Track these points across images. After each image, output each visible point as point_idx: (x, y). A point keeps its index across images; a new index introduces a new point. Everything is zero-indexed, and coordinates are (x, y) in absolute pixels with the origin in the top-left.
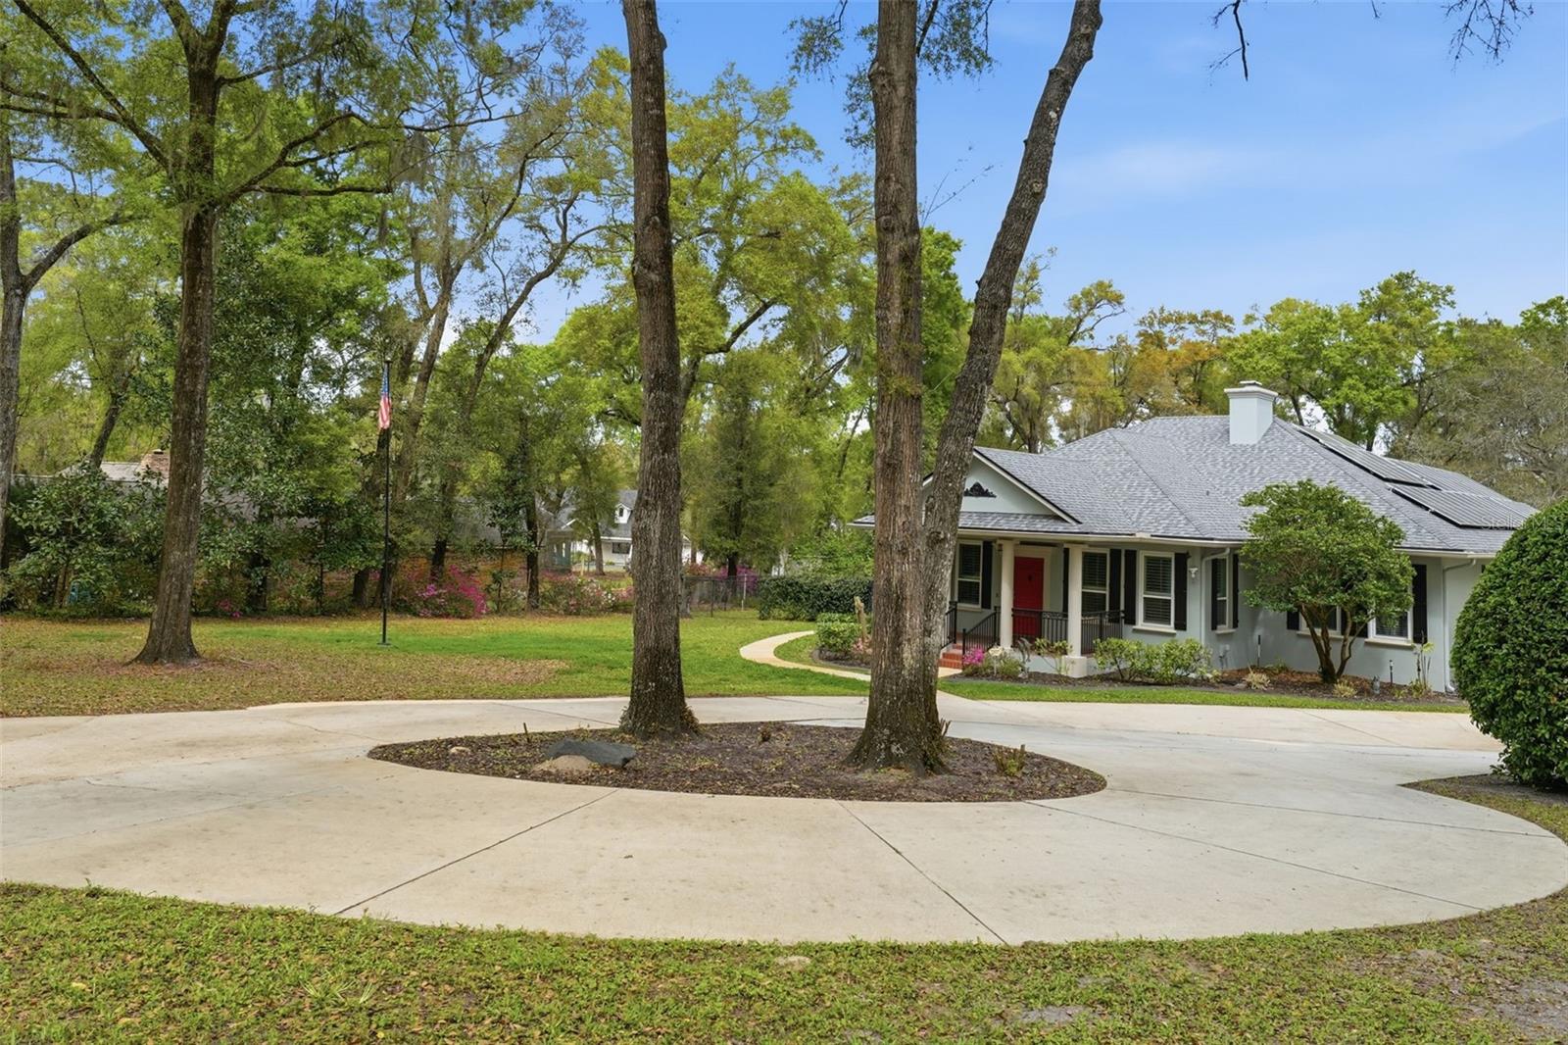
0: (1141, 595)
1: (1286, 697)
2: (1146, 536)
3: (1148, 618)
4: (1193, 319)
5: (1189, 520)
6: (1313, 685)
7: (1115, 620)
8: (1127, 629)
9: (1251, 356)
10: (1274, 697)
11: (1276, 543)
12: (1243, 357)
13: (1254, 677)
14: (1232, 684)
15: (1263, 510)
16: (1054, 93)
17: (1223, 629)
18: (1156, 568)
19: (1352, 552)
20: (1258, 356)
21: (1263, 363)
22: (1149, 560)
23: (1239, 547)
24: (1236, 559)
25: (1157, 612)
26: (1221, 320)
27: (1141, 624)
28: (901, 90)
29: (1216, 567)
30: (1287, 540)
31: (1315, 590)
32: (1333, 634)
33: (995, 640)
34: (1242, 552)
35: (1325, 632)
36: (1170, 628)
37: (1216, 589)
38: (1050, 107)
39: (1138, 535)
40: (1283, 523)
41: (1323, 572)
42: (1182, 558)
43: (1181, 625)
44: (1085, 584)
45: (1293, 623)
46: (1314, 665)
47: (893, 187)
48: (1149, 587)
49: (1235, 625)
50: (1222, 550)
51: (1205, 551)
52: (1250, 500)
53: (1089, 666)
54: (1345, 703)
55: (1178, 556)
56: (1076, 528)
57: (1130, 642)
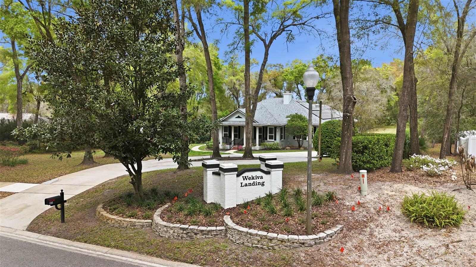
0: (268, 135)
1: (293, 151)
2: (269, 124)
3: (269, 139)
4: (275, 66)
5: (277, 121)
6: (297, 148)
7: (264, 139)
8: (266, 141)
9: (287, 75)
10: (291, 151)
11: (291, 125)
12: (286, 76)
13: (287, 148)
14: (284, 149)
15: (289, 119)
16: (263, 67)
17: (282, 140)
18: (271, 130)
19: (304, 126)
20: (289, 76)
21: (290, 77)
22: (269, 128)
23: (285, 125)
24: (285, 127)
25: (271, 137)
26: (281, 66)
27: (268, 140)
28: (248, 77)
29: (281, 129)
30: (293, 124)
31: (298, 132)
32: (300, 139)
33: (243, 145)
34: (286, 126)
35: (299, 139)
36: (273, 140)
37: (281, 133)
38: (262, 70)
39: (268, 124)
40: (293, 121)
41: (299, 129)
42: (276, 127)
43: (275, 140)
44: (259, 133)
45: (294, 138)
46: (297, 145)
47: (248, 90)
48: (269, 133)
49: (284, 139)
50: (282, 126)
51: (279, 126)
52: (287, 117)
53: (260, 148)
54: (302, 151)
55: (275, 127)
56: (258, 124)
57: (267, 143)
